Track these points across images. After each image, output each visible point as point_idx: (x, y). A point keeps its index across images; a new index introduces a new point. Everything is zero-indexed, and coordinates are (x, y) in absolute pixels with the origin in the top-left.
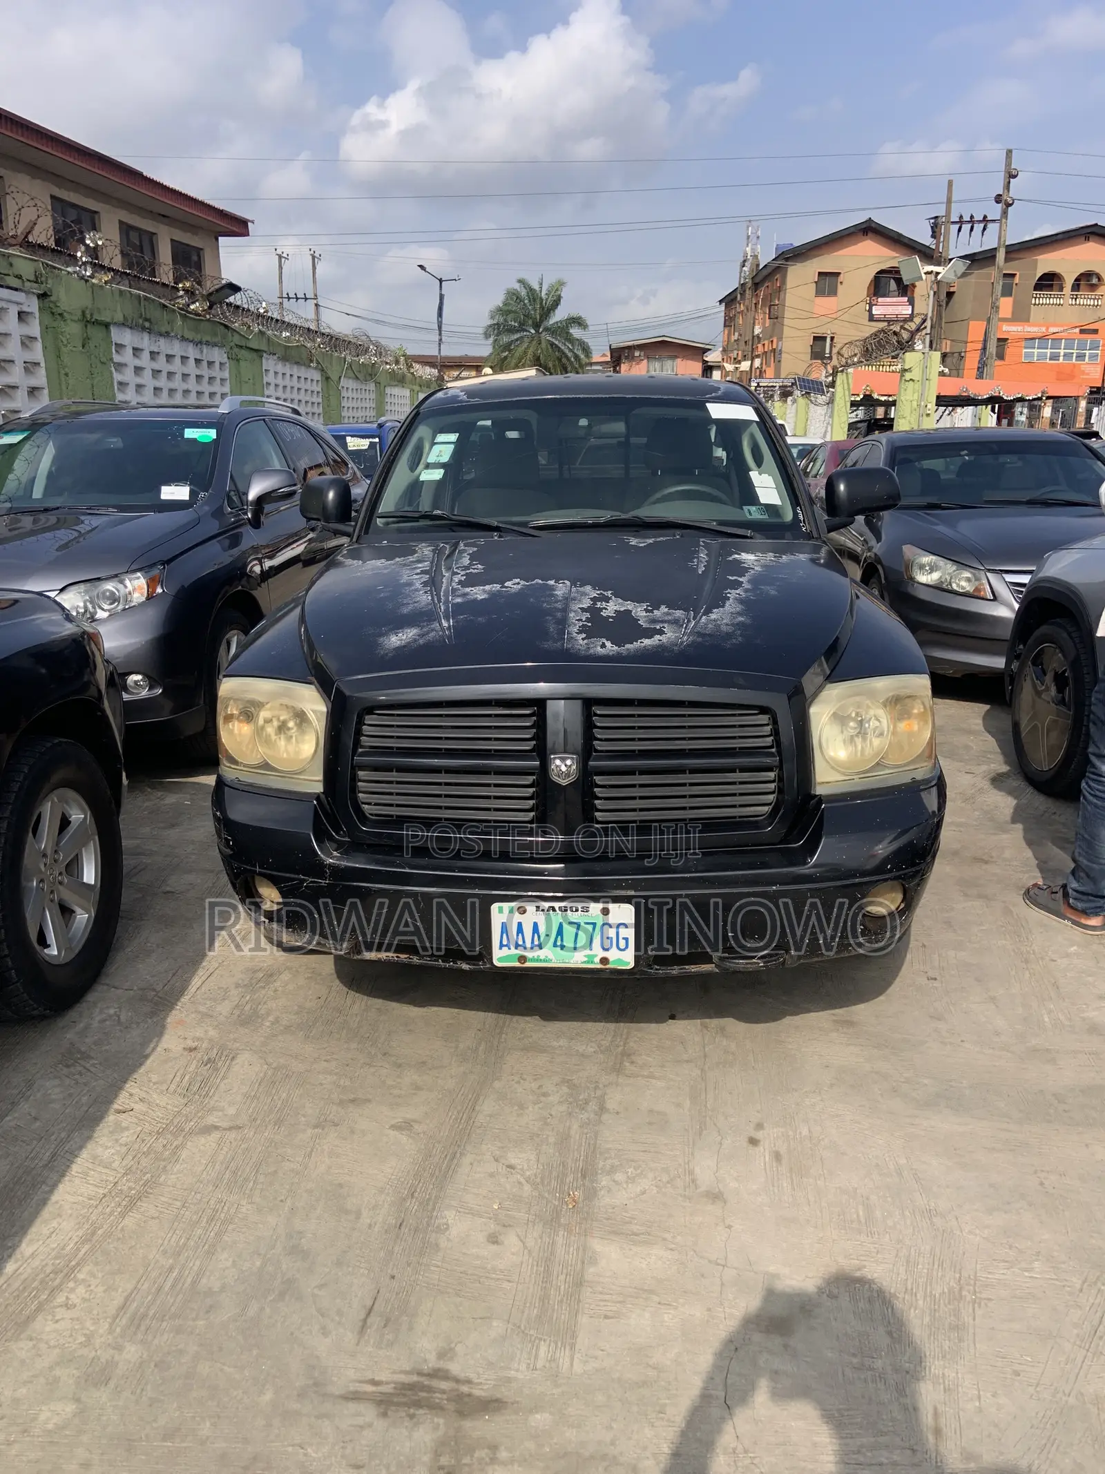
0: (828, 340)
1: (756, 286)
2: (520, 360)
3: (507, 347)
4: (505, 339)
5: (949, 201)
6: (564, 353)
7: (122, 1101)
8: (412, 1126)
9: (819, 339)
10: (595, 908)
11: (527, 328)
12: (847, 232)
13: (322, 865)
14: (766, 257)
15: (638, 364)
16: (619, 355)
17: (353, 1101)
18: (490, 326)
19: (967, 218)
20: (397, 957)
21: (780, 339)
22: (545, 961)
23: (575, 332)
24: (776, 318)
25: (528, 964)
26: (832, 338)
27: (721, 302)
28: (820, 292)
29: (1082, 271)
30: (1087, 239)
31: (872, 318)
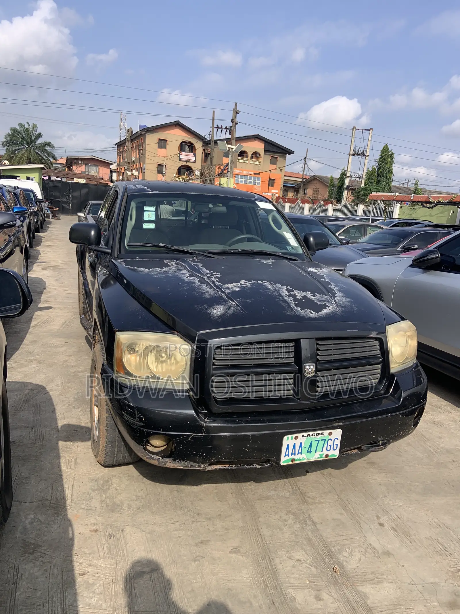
0: (164, 166)
1: (132, 140)
2: (21, 158)
3: (14, 152)
4: (12, 148)
5: (213, 119)
6: (42, 157)
7: (78, 569)
8: (239, 550)
9: (160, 166)
10: (326, 432)
11: (24, 145)
12: (169, 124)
13: (201, 426)
14: (136, 130)
15: (81, 166)
16: (70, 163)
17: (202, 542)
18: (5, 142)
19: (220, 126)
20: (225, 466)
21: (144, 163)
22: (303, 460)
23: (48, 148)
24: (142, 155)
25: (295, 462)
26: (165, 166)
27: (115, 145)
28: (159, 147)
29: (254, 151)
30: (255, 140)
31: (180, 160)
